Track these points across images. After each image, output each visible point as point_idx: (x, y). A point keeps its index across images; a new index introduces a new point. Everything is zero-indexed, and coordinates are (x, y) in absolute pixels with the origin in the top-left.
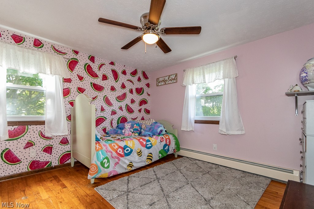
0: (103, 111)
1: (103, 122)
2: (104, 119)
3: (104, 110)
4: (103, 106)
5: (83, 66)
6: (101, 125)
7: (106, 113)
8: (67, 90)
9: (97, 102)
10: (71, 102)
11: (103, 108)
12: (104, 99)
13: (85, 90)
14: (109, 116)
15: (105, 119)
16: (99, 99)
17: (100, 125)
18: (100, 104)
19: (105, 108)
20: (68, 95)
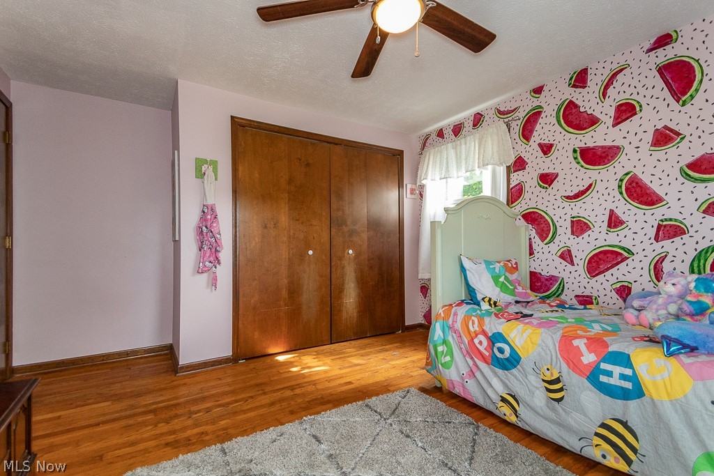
0: (615, 227)
1: (618, 264)
2: (621, 254)
3: (622, 223)
4: (619, 212)
5: (554, 114)
6: (608, 274)
7: (629, 233)
8: (518, 187)
9: (593, 200)
10: (524, 213)
11: (617, 217)
12: (620, 187)
13: (557, 175)
14: (646, 245)
15: (626, 254)
16: (602, 191)
17: (603, 272)
18: (605, 205)
19: (623, 218)
20: (520, 200)
